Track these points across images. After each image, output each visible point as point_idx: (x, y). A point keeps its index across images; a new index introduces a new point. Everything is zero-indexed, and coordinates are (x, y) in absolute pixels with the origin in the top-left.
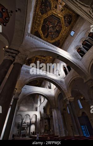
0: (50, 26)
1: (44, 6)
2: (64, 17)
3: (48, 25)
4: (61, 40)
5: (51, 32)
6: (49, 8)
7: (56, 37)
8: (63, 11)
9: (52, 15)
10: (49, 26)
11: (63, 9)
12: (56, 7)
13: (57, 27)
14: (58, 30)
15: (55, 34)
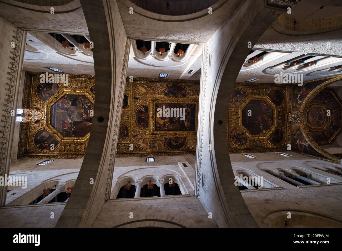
0: (70, 121)
1: (44, 144)
2: (45, 100)
3: (69, 126)
4: (90, 86)
5: (81, 115)
6: (44, 134)
7: (87, 101)
8: (38, 106)
9: (51, 124)
10: (71, 124)
11: (36, 108)
12: (38, 122)
13: (66, 106)
14: (70, 103)
15: (81, 105)
